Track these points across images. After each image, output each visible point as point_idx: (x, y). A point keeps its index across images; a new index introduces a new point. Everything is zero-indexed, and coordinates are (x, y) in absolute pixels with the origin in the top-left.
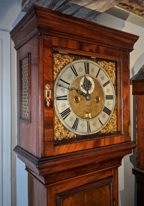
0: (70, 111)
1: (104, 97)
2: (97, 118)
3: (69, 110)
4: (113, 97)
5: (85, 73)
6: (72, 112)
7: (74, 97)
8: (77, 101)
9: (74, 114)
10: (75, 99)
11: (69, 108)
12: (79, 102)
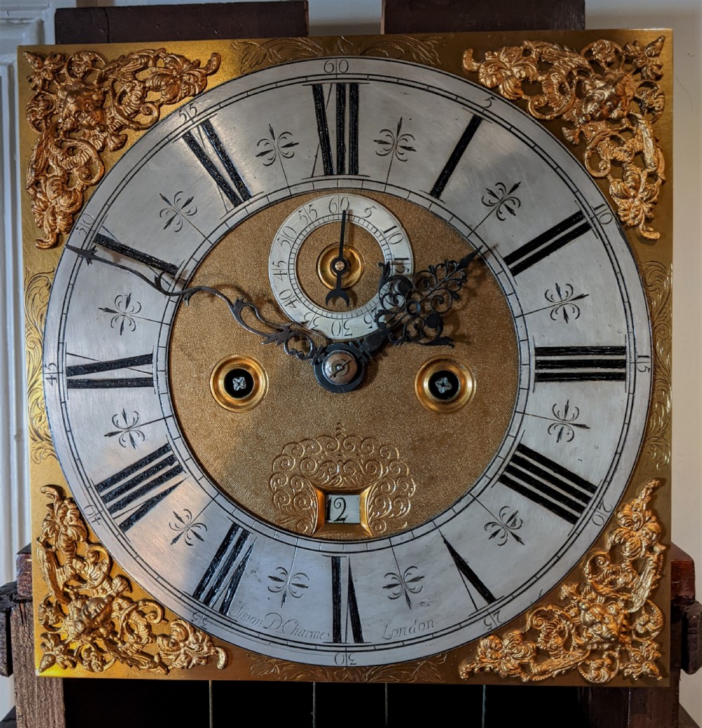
0: (178, 470)
1: (517, 363)
2: (429, 540)
3: (171, 460)
4: (629, 357)
5: (320, 170)
6: (192, 475)
7: (219, 364)
8: (245, 395)
9: (213, 497)
10: (221, 383)
11: (167, 445)
12: (260, 402)
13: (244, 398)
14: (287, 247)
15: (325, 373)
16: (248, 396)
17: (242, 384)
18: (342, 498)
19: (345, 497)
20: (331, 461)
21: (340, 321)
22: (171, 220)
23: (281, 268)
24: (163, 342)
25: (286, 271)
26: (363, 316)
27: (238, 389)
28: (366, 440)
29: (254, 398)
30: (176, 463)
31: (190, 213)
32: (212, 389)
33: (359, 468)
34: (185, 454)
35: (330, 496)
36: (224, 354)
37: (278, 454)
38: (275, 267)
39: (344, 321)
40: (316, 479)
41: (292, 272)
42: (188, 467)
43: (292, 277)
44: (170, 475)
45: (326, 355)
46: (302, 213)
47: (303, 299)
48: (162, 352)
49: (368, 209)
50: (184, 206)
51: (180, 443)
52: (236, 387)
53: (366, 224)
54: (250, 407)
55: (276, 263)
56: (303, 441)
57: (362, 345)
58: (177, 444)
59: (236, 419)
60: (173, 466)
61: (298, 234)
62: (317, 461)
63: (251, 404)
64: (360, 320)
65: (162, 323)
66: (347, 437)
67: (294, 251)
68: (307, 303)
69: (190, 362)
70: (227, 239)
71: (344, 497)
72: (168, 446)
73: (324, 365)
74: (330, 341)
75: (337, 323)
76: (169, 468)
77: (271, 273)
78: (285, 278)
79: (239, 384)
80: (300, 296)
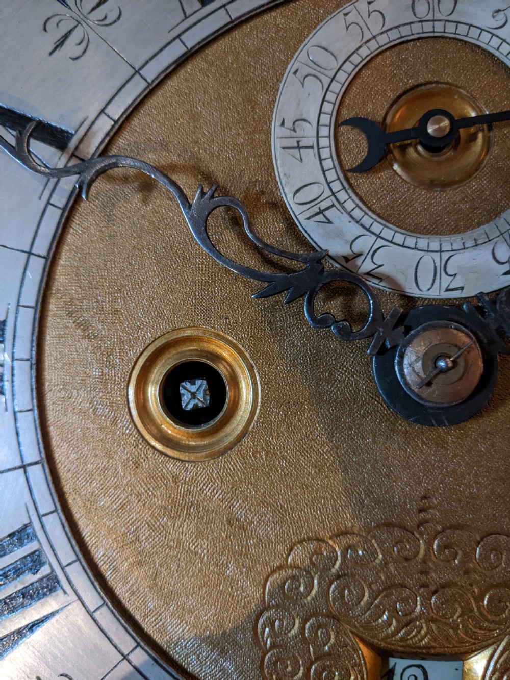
0: (49, 585)
3: (34, 561)
6: (79, 598)
7: (152, 349)
8: (206, 421)
9: (126, 653)
10: (153, 392)
11: (26, 526)
12: (239, 439)
13: (204, 427)
14: (315, 89)
15: (403, 375)
16: (212, 423)
17: (200, 396)
18: (419, 666)
19: (427, 664)
20: (403, 586)
21: (436, 256)
22: (66, 36)
23: (299, 133)
24: (30, 296)
25: (312, 141)
26: (489, 247)
27: (190, 407)
28: (489, 539)
29: (227, 429)
30: (45, 571)
31: (107, 22)
32: (132, 405)
33: (468, 603)
34: (66, 551)
35: (392, 661)
36: (163, 327)
37: (277, 563)
38: (287, 133)
39: (445, 256)
40: (367, 626)
41: (324, 142)
42: (69, 581)
43: (325, 153)
44: (29, 595)
45: (406, 332)
46: (351, 18)
47: (349, 205)
48: (26, 319)
49: (498, 11)
50: (93, 9)
51: (55, 525)
52: (187, 403)
53: (495, 42)
54: (217, 448)
55: (288, 124)
56: (337, 535)
57: (495, 311)
58: (48, 528)
59: (183, 475)
60: (38, 576)
61: (340, 62)
62: (370, 585)
63: (218, 442)
64: (483, 255)
65: (30, 253)
66: (443, 530)
67: (331, 97)
68: (357, 213)
69: (85, 343)
70: (182, 74)
71: (425, 663)
72: (29, 530)
73: (402, 357)
74: (409, 301)
75: (428, 261)
76: (29, 578)
77: (276, 144)
78: (310, 156)
79: (194, 395)
80: (342, 196)
